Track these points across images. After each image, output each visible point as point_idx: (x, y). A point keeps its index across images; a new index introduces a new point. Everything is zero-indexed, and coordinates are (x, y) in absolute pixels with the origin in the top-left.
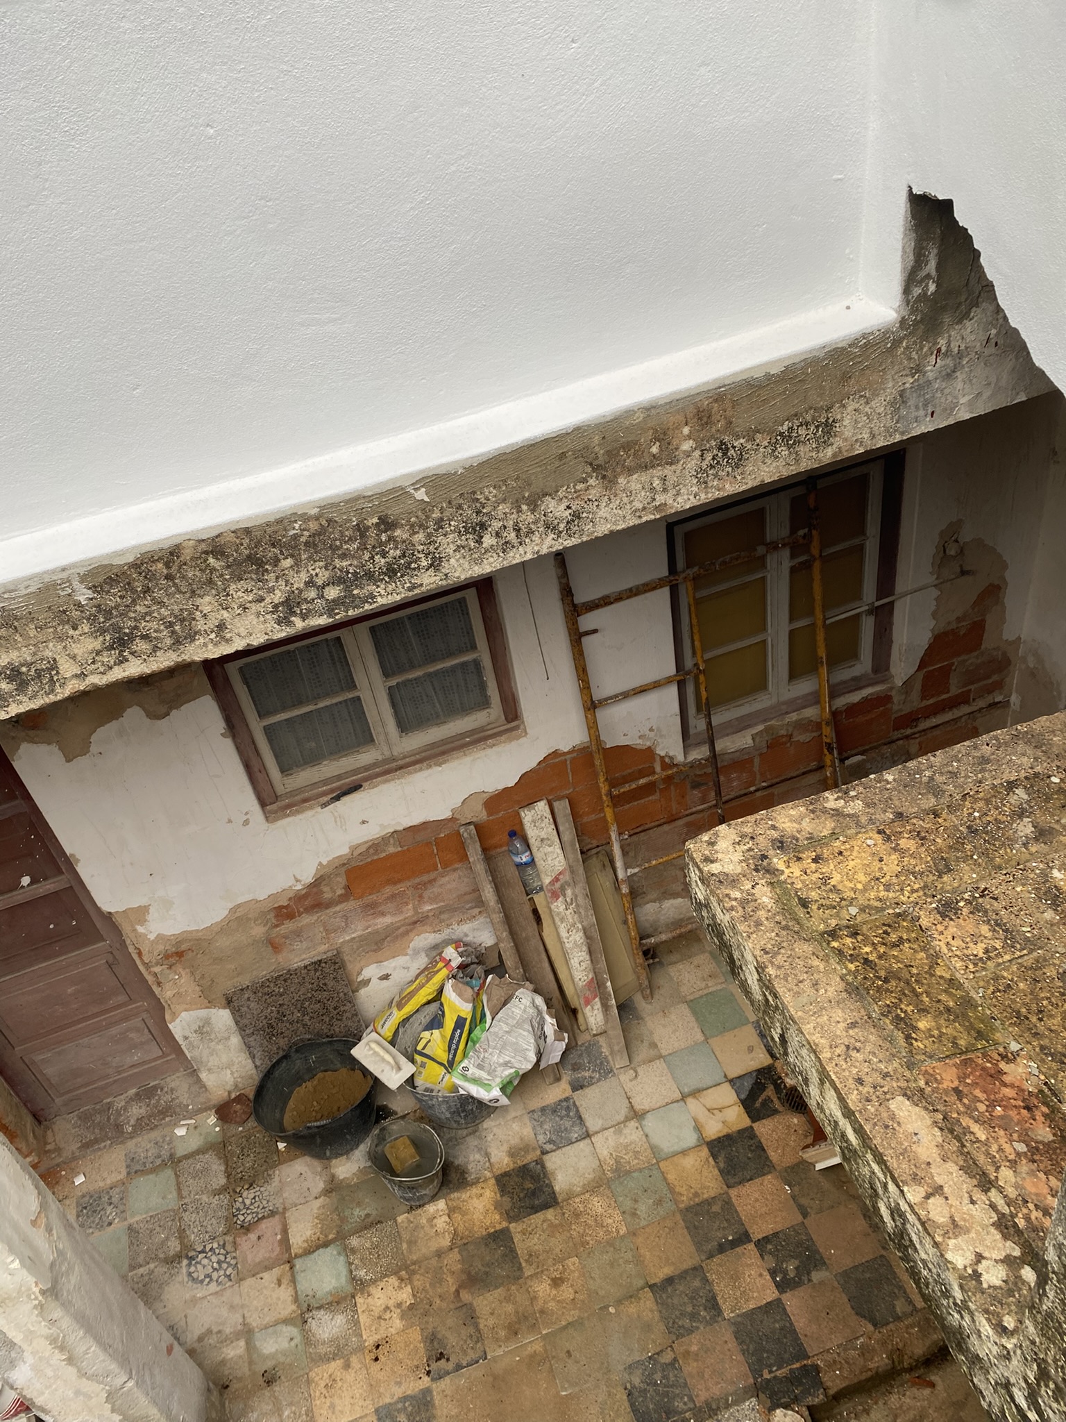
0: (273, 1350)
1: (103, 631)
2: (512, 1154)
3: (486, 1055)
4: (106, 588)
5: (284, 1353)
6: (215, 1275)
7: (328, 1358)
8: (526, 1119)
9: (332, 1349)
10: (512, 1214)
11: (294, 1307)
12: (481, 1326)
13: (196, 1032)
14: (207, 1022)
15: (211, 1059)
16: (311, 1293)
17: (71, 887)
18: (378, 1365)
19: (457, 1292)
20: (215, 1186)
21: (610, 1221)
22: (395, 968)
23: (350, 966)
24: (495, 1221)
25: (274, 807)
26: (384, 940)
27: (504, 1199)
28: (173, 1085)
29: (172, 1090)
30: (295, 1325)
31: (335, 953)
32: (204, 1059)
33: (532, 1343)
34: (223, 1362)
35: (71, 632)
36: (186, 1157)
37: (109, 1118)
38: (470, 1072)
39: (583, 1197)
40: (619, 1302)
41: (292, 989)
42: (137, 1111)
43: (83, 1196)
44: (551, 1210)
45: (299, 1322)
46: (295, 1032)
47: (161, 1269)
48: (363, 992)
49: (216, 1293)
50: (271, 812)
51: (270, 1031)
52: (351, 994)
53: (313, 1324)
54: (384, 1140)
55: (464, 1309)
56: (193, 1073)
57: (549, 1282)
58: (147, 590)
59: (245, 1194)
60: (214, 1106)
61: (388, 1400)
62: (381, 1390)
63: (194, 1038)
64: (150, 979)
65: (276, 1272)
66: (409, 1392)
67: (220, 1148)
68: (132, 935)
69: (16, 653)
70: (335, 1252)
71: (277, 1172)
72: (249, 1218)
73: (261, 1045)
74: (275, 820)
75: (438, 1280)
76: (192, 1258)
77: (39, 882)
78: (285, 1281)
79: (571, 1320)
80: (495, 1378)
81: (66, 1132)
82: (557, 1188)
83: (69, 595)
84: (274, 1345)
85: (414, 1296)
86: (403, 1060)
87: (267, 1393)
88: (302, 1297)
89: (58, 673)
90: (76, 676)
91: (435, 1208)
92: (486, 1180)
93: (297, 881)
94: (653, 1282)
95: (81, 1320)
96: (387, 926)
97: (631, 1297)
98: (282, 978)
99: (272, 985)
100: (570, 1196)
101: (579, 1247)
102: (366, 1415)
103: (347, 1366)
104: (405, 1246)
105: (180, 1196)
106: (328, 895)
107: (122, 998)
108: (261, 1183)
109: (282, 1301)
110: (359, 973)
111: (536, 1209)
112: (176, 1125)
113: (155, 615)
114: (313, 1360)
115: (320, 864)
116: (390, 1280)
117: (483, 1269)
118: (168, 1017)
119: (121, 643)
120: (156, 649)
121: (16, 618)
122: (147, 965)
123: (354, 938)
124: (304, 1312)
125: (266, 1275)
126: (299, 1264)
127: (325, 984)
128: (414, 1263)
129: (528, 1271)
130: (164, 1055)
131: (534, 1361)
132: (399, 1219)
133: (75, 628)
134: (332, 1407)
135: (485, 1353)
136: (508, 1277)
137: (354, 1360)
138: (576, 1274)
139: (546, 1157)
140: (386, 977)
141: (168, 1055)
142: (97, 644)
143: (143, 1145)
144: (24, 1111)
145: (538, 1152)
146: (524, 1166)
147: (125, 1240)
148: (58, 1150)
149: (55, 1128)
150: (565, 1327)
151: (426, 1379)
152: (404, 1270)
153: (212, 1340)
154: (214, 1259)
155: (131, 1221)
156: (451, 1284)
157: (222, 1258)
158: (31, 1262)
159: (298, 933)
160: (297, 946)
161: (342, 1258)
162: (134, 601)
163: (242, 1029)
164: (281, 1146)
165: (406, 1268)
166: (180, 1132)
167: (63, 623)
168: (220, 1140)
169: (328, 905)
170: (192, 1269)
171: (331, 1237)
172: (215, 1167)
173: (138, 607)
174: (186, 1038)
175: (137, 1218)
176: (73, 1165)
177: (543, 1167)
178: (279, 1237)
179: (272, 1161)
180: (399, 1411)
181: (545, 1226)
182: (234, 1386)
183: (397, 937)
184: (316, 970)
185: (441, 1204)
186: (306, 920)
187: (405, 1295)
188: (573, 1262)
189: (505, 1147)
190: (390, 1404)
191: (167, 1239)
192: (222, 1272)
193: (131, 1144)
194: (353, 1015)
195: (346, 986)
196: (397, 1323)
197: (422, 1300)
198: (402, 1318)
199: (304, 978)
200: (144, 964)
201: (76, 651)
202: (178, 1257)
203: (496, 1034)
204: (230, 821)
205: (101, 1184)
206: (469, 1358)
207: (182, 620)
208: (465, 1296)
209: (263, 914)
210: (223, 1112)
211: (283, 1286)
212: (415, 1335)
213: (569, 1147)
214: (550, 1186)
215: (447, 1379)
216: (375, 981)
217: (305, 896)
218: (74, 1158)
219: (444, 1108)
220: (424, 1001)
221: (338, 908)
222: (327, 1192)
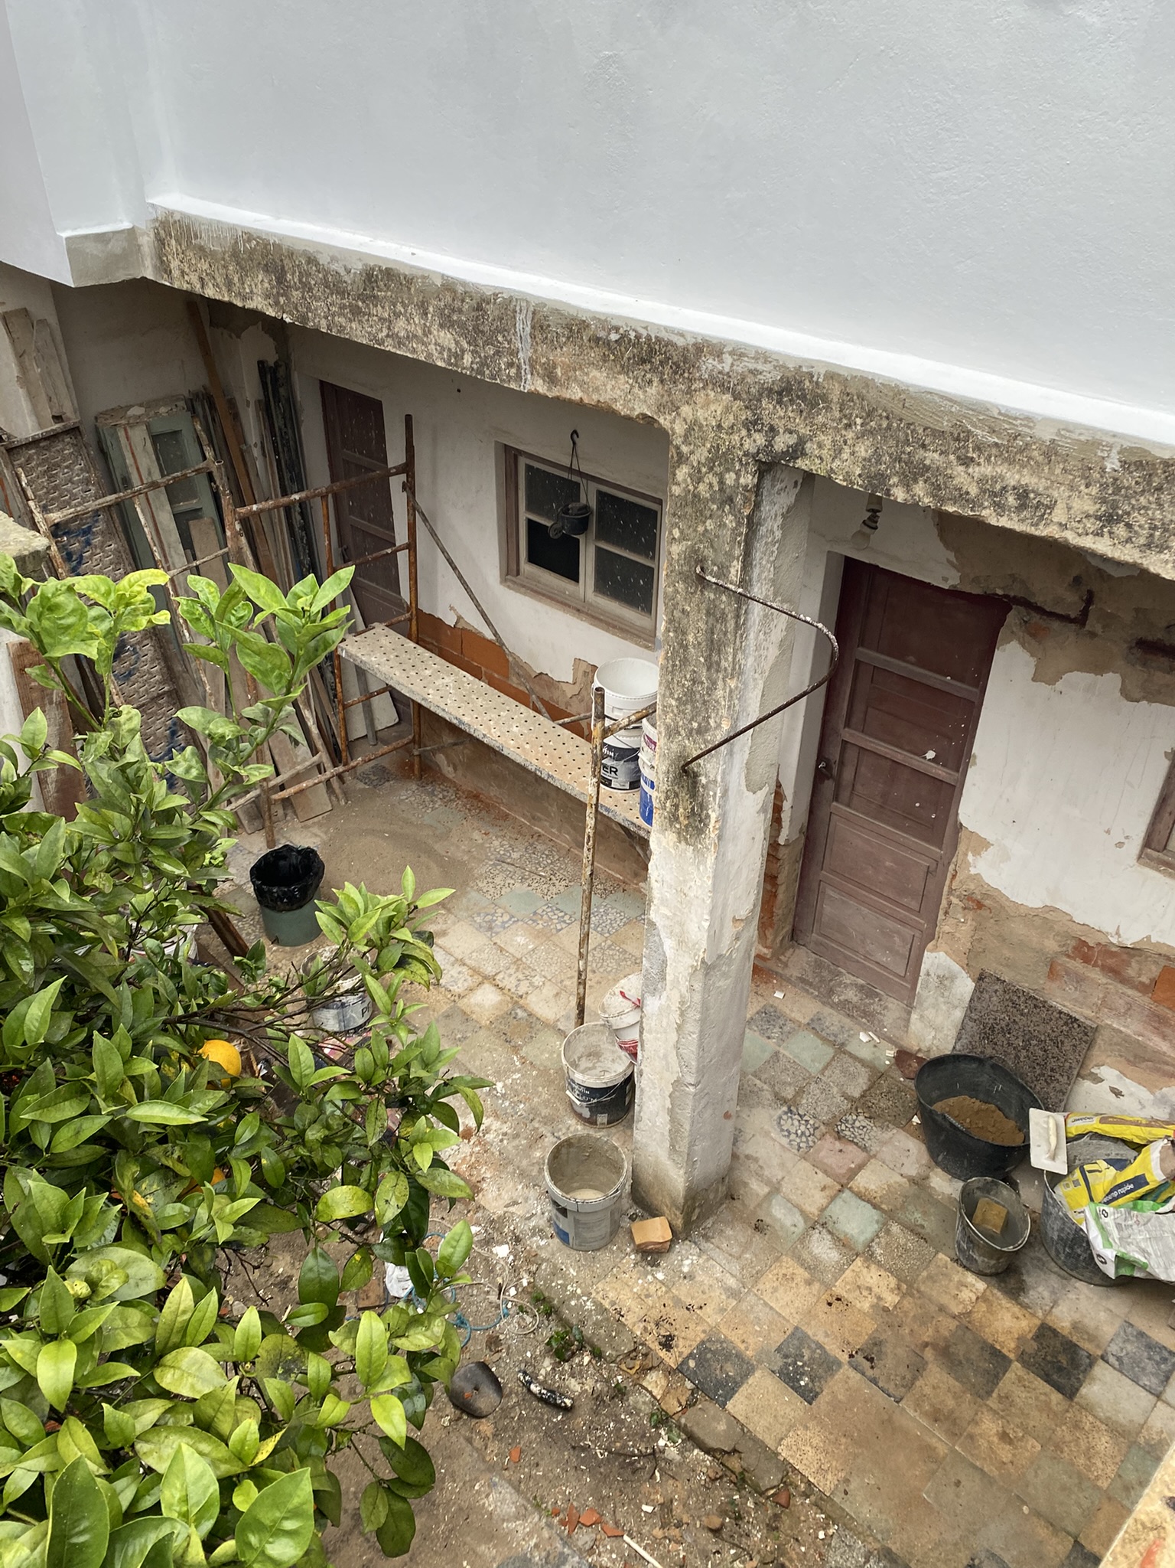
0: (779, 1216)
1: (1104, 501)
2: (1076, 1326)
3: (1135, 1227)
4: (1133, 468)
5: (782, 1227)
6: (793, 1136)
7: (802, 1263)
8: (1118, 1323)
9: (811, 1263)
10: (1026, 1357)
11: (816, 1213)
12: (918, 1383)
13: (938, 977)
14: (953, 978)
15: (930, 1010)
16: (835, 1218)
17: (954, 786)
18: (826, 1308)
19: (926, 1345)
20: (848, 1091)
21: (1100, 1465)
22: (1131, 1094)
23: (1095, 1051)
24: (1008, 1347)
25: (1155, 854)
26: (1144, 1060)
27: (1032, 1342)
28: (890, 1005)
29: (886, 1008)
30: (805, 1222)
31: (1094, 1026)
32: (926, 1005)
33: (938, 1438)
34: (746, 1184)
35: (1082, 488)
36: (851, 1055)
37: (831, 980)
38: (1106, 1220)
39: (1098, 1423)
40: (1037, 1513)
41: (1034, 1019)
42: (851, 995)
43: (772, 1006)
44: (1060, 1396)
45: (810, 1224)
46: (1006, 1054)
47: (767, 1095)
48: (1087, 1084)
49: (783, 1147)
50: (1147, 855)
51: (988, 1032)
52: (1075, 1073)
53: (816, 1235)
54: (988, 1192)
55: (918, 1359)
56: (909, 1008)
57: (1000, 1429)
58: (1159, 489)
59: (861, 1118)
60: (901, 1046)
61: (810, 1333)
62: (813, 1323)
63: (933, 979)
64: (944, 903)
65: (829, 1181)
66: (827, 1348)
67: (877, 1076)
68: (961, 857)
69: (1036, 480)
70: (876, 1218)
71: (895, 1131)
72: (848, 1133)
73: (972, 1036)
74: (1146, 865)
75: (924, 1319)
76: (791, 1111)
77: (938, 764)
78: (827, 1192)
79: (986, 1469)
80: (890, 1420)
81: (800, 960)
82: (1084, 1391)
83: (1103, 458)
84: (780, 1214)
85: (895, 1307)
86: (1063, 1157)
87: (750, 1231)
88: (827, 1213)
89: (1050, 513)
90: (1060, 524)
91: (974, 1282)
92: (1034, 1315)
93: (1117, 933)
94: (1083, 1542)
95: (705, 1008)
96: (1158, 1052)
97: (1052, 1525)
98: (1034, 1002)
99: (1023, 999)
100: (1088, 1408)
101: (1053, 1446)
102: (788, 1321)
103: (809, 1283)
104: (925, 1274)
105: (822, 1072)
106: (1131, 972)
107: (914, 905)
108: (878, 1124)
109: (814, 1201)
110: (1098, 1066)
111: (1048, 1379)
112: (866, 1030)
113: (1150, 512)
114: (794, 1252)
115: (1149, 937)
116: (891, 1278)
117: (961, 1358)
118: (930, 946)
119: (1109, 519)
120: (1129, 540)
121: (1056, 454)
122: (951, 891)
123: (1121, 1032)
124: (819, 1223)
125: (821, 1174)
126: (846, 1194)
127: (1062, 1042)
128: (919, 1291)
129: (992, 1402)
130: (903, 978)
131: (928, 1452)
132: (941, 1255)
133: (1087, 486)
134: (775, 1290)
135: (901, 1399)
136: (974, 1385)
137: (816, 1286)
138: (1027, 1454)
139: (1100, 1362)
140: (1118, 1093)
141: (906, 982)
142: (1091, 508)
143: (834, 1019)
144: (791, 919)
145: (1100, 1353)
146: (1076, 1345)
147: (767, 1056)
148: (786, 965)
149: (797, 951)
150: (975, 1467)
151: (846, 1357)
152: (907, 1285)
153: (753, 1166)
154: (803, 1128)
155: (782, 1051)
156: (928, 1335)
157: (807, 1133)
158: (714, 936)
159: (1080, 980)
160: (1070, 988)
161: (876, 1226)
162: (1143, 491)
163: (971, 1008)
164: (916, 1120)
165: (910, 1286)
166: (863, 1037)
167: (1083, 477)
168: (882, 1070)
169: (1125, 981)
170: (785, 1117)
171: (884, 1206)
172: (861, 1081)
173: (1142, 499)
174: (928, 974)
175: (787, 1053)
176: (784, 983)
177: (1091, 1365)
178: (853, 1166)
179: (899, 1120)
180: (809, 1347)
181: (1043, 1398)
182: (736, 1203)
183: (1158, 1070)
184: (1066, 1024)
185: (981, 1285)
186: (1095, 975)
187: (891, 1299)
188: (1033, 1445)
189: (1077, 1317)
190: (809, 1337)
191: (790, 1084)
192: (798, 1140)
193: (827, 1010)
194: (1061, 1091)
195: (1078, 1062)
196: (866, 1306)
197: (897, 1316)
198: (872, 1306)
199: (1051, 1020)
200: (950, 887)
201: (1074, 505)
202: (785, 1101)
203: (1161, 1225)
204: (1108, 832)
205: (788, 1012)
206: (886, 1387)
207: (1166, 530)
208: (929, 1354)
209: (1068, 935)
210: (903, 1056)
211: (823, 1193)
212: (869, 1327)
213: (1130, 1382)
214: (1081, 1383)
215: (859, 1376)
216: (1104, 1087)
217: (1113, 954)
218: (789, 980)
219: (1057, 1225)
220: (1129, 1137)
221: (1130, 992)
222: (913, 1181)
